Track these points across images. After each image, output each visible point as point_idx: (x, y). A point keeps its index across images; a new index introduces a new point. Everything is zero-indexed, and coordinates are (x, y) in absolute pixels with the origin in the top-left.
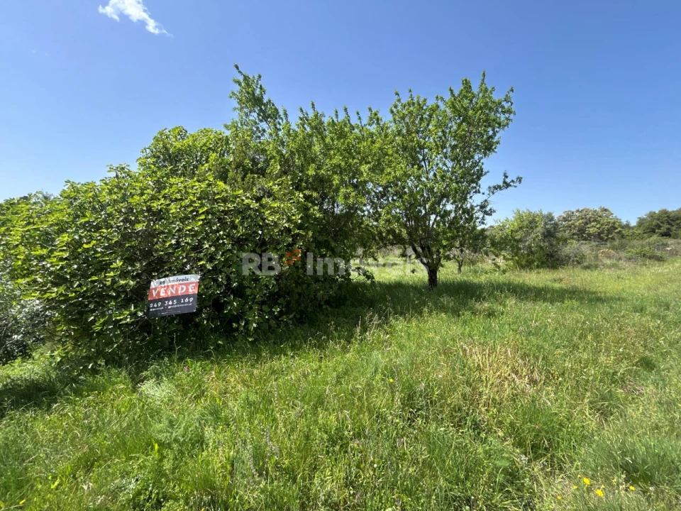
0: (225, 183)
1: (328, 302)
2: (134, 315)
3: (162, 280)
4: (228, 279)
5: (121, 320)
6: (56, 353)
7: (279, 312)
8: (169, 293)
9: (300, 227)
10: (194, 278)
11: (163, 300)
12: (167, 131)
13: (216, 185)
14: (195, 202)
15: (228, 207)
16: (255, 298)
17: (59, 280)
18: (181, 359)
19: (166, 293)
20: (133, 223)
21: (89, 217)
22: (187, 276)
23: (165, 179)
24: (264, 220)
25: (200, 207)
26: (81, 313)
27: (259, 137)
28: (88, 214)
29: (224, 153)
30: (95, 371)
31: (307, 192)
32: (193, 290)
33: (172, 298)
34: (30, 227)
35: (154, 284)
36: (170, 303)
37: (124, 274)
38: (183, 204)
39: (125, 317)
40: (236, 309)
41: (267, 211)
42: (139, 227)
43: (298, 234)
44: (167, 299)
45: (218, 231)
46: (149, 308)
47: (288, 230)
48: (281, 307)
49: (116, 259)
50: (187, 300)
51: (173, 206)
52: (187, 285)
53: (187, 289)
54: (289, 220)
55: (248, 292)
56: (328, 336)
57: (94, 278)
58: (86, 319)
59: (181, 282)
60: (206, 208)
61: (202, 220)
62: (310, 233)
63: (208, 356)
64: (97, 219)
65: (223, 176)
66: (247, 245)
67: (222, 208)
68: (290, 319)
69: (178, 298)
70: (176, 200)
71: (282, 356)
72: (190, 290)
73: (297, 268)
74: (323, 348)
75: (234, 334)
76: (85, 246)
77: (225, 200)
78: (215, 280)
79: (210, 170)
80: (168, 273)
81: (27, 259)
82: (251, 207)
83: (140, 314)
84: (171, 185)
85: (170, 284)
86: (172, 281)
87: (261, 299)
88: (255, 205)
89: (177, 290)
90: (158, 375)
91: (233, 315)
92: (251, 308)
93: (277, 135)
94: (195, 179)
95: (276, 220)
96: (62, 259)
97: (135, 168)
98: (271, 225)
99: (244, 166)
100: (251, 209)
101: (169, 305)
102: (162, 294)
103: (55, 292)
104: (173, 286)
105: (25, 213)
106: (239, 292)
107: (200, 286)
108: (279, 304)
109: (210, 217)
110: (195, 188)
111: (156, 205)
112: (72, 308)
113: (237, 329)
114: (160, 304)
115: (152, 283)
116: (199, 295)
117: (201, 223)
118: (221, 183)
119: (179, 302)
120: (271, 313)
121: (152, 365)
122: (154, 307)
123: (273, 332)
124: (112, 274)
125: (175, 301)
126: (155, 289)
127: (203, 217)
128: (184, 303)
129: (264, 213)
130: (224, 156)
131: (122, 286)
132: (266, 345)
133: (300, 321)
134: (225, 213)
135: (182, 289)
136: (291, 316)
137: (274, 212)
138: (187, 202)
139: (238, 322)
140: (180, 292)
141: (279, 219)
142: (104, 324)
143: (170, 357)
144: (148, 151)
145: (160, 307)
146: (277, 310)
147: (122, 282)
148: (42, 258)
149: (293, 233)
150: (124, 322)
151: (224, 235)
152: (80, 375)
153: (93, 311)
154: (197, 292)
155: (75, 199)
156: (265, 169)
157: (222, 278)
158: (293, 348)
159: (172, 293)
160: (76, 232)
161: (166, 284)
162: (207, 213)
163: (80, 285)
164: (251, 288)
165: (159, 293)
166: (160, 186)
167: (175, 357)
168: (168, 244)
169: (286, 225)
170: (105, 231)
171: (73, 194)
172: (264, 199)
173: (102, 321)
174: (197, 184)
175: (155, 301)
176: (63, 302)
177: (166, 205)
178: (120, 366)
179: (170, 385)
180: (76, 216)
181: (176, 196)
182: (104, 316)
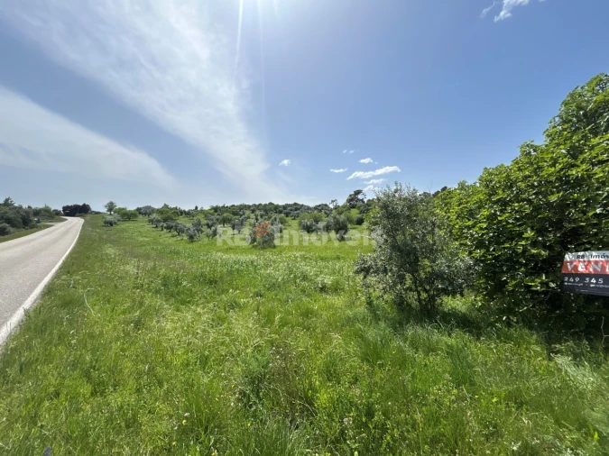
2: (545, 284)
3: (581, 254)
5: (532, 286)
6: (478, 298)
8: (591, 270)
11: (582, 276)
17: (480, 244)
19: (586, 268)
20: (545, 195)
21: (501, 194)
23: (582, 142)
26: (495, 273)
28: (500, 192)
30: (509, 324)
33: (597, 276)
34: (461, 207)
35: (568, 257)
36: (594, 281)
37: (534, 244)
42: (553, 198)
44: (590, 276)
46: (563, 282)
49: (525, 229)
51: (597, 169)
57: (507, 245)
58: (500, 279)
64: (509, 195)
69: (605, 277)
70: (601, 162)
76: (499, 218)
80: (588, 246)
81: (461, 229)
83: (552, 285)
84: (592, 148)
85: (592, 259)
86: (595, 256)
89: (604, 268)
90: (575, 356)
96: (481, 229)
101: (590, 283)
102: (581, 269)
103: (478, 253)
104: (596, 263)
105: (458, 197)
111: (575, 173)
112: (488, 267)
114: (577, 279)
115: (567, 256)
121: (567, 341)
122: (568, 281)
124: (523, 243)
125: (600, 280)
126: (571, 262)
131: (533, 255)
142: (515, 286)
144: (557, 119)
145: (578, 282)
147: (534, 251)
148: (469, 228)
150: (534, 289)
152: (496, 322)
153: (505, 273)
155: (491, 181)
159: (595, 269)
160: (492, 207)
161: (586, 259)
163: (494, 250)
165: (576, 267)
166: (575, 152)
167: (600, 345)
168: (590, 214)
170: (516, 204)
171: (489, 178)
173: (514, 282)
175: (570, 275)
176: (482, 261)
177: (587, 171)
178: (531, 328)
179: (595, 374)
180: (490, 195)
181: (600, 158)
182: (515, 279)
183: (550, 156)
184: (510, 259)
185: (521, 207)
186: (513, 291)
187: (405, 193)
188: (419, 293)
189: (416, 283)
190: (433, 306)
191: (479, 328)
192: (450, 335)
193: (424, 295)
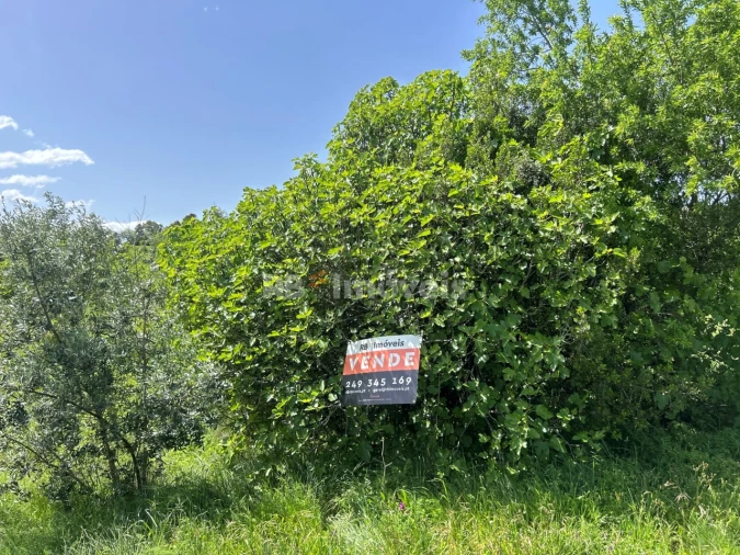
0: (463, 165)
1: (685, 417)
2: (324, 398)
3: (364, 342)
4: (471, 346)
5: (307, 405)
6: (229, 443)
7: (571, 423)
8: (374, 366)
9: (612, 241)
10: (413, 342)
11: (365, 377)
12: (369, 89)
13: (449, 173)
14: (413, 206)
15: (471, 211)
16: (520, 390)
17: (236, 335)
18: (391, 487)
19: (369, 364)
20: (325, 247)
21: (271, 241)
22: (403, 338)
23: (368, 170)
24: (535, 231)
25: (422, 215)
26: (257, 387)
27: (527, 65)
28: (268, 236)
29: (458, 110)
30: (274, 483)
31: (623, 166)
32: (411, 363)
33: (379, 375)
34: (206, 258)
35: (352, 348)
36: (376, 384)
37: (313, 330)
38: (396, 211)
39: (312, 398)
40: (486, 407)
41: (542, 212)
42: (334, 254)
43: (610, 258)
44: (371, 375)
45: (451, 256)
46: (345, 390)
47: (588, 251)
48: (575, 411)
50: (401, 381)
51: (380, 215)
52: (402, 353)
53: (402, 362)
54: (588, 228)
55: (509, 374)
56: (692, 493)
57: (275, 334)
58: (264, 399)
59: (392, 348)
60: (432, 216)
61: (425, 238)
62: (636, 253)
63: (435, 490)
64: (279, 242)
65: (459, 154)
66: (503, 282)
67: (460, 214)
68: (595, 441)
69: (388, 375)
70: (386, 205)
71: (583, 521)
72: (407, 364)
73: (608, 329)
74: (681, 521)
75: (481, 454)
77: (464, 199)
78: (446, 348)
79: (435, 145)
80: (371, 330)
81: (202, 304)
82: (513, 206)
83: (332, 397)
84: (377, 181)
85: (375, 350)
86: (378, 343)
87: (532, 391)
88: (519, 202)
89: (386, 362)
90: (356, 509)
91: (480, 418)
92: (513, 408)
93: (563, 56)
94: (414, 165)
95: (561, 230)
96: (239, 304)
97: (325, 159)
98: (550, 241)
99: (493, 131)
100: (511, 211)
101: (373, 387)
102: (364, 367)
103: (230, 352)
104: (379, 354)
105: (201, 238)
106: (490, 374)
107: (422, 356)
108: (572, 407)
109: (438, 232)
110: (414, 181)
111: (356, 216)
112: (247, 378)
113: (487, 446)
114: (360, 383)
115: (349, 347)
116: (422, 372)
117: (423, 243)
118: (456, 167)
119: (389, 382)
120: (554, 422)
121: (348, 487)
122: (351, 389)
123: (560, 464)
124: (298, 329)
125: (383, 380)
126: (354, 357)
127: (427, 232)
128: (398, 385)
129: (535, 217)
130: (457, 115)
131: (310, 350)
132: (544, 488)
133: (617, 448)
134: (465, 222)
135: (394, 360)
136: (599, 435)
137: (556, 212)
138: (401, 207)
139: (488, 433)
140: (391, 365)
141: (566, 228)
142: (286, 408)
143: (373, 477)
144: (342, 127)
145: (361, 388)
146: (566, 417)
147: (310, 343)
148: (217, 302)
149: (597, 255)
150: (310, 408)
151: (462, 263)
152: (255, 483)
153: (271, 385)
154: (417, 368)
155: (255, 215)
156: (536, 129)
157: (459, 345)
158: (603, 506)
159: (378, 365)
160: (255, 263)
161: (369, 350)
162: (434, 224)
163: (257, 344)
164: (512, 367)
165: (358, 365)
166: (360, 184)
167: (383, 481)
169: (584, 239)
170: (289, 261)
171: (252, 207)
172: (534, 190)
173: (284, 402)
174: (417, 173)
175: (353, 378)
176: (238, 367)
177: (371, 215)
178: (304, 481)
179: (375, 530)
180: (255, 240)
181: (384, 198)
182: (285, 396)
183: (331, 184)
184: (279, 360)
185: (296, 265)
186: (283, 417)
187: (74, 221)
188: (111, 455)
189: (103, 433)
190: (143, 480)
191: (225, 504)
192: (168, 538)
193: (124, 458)
